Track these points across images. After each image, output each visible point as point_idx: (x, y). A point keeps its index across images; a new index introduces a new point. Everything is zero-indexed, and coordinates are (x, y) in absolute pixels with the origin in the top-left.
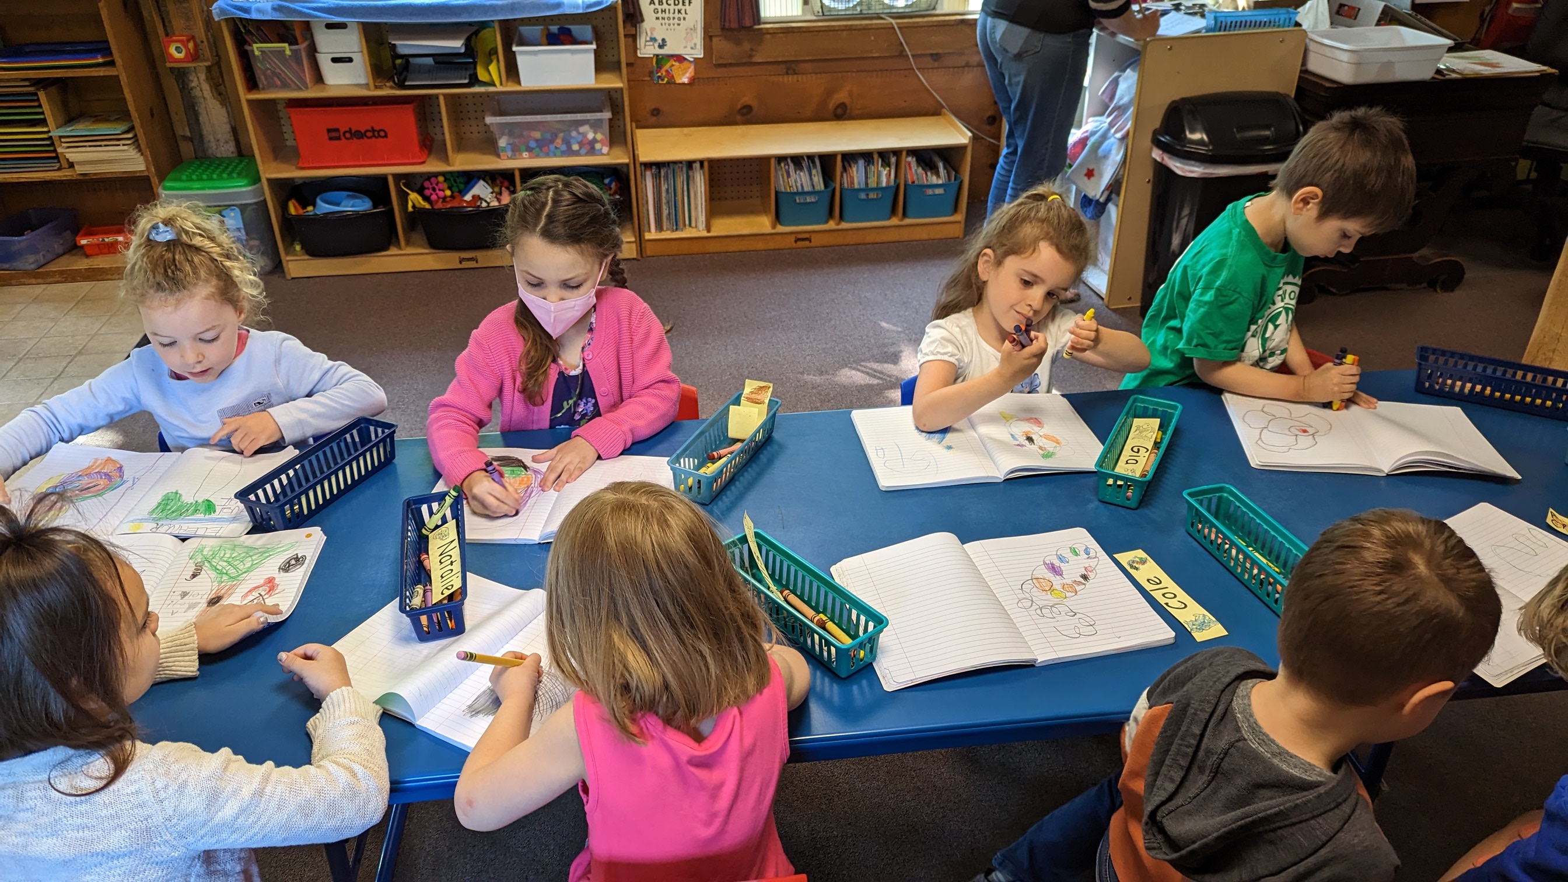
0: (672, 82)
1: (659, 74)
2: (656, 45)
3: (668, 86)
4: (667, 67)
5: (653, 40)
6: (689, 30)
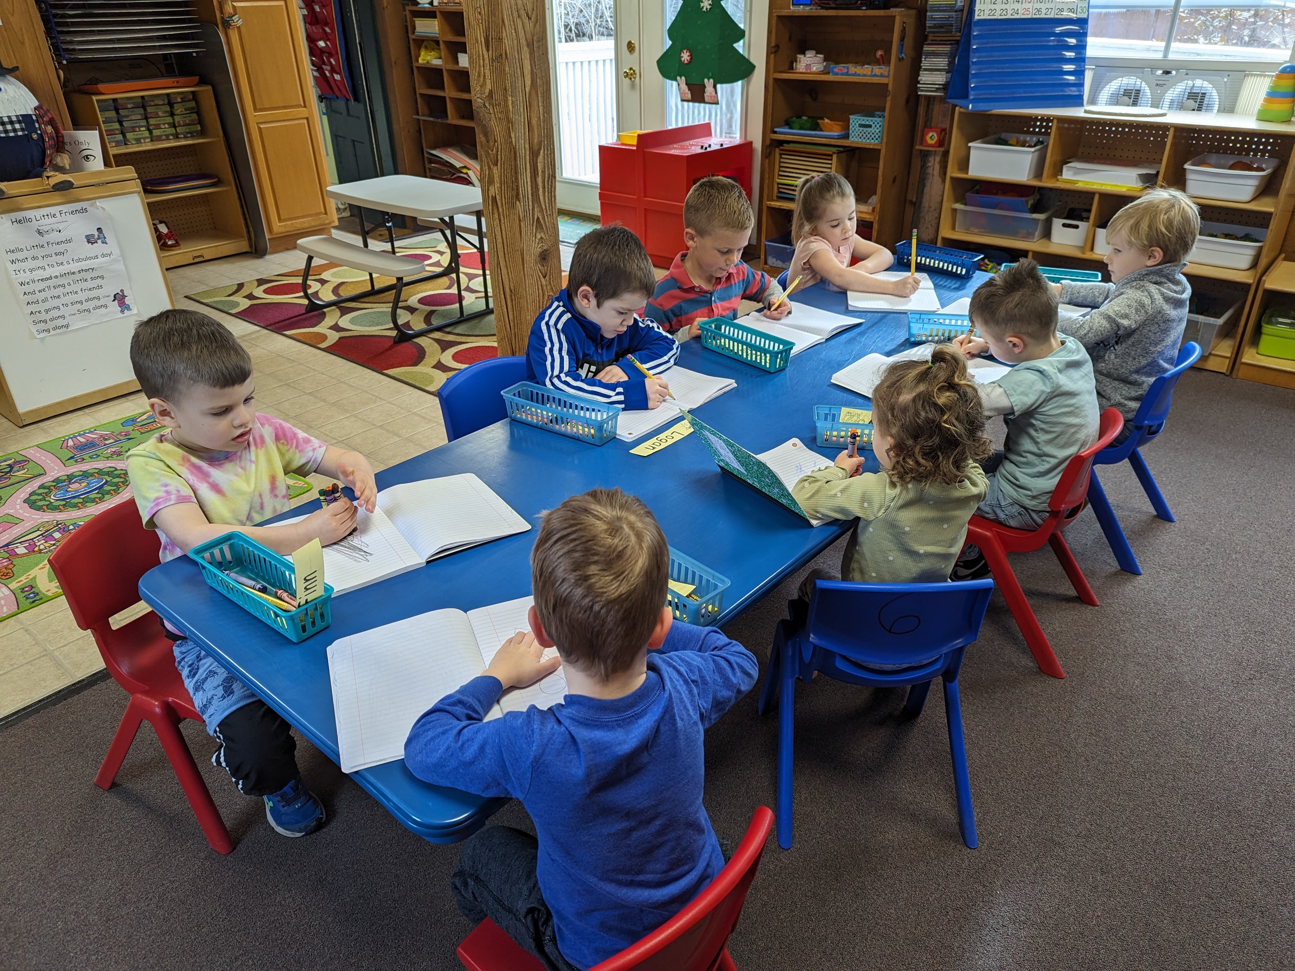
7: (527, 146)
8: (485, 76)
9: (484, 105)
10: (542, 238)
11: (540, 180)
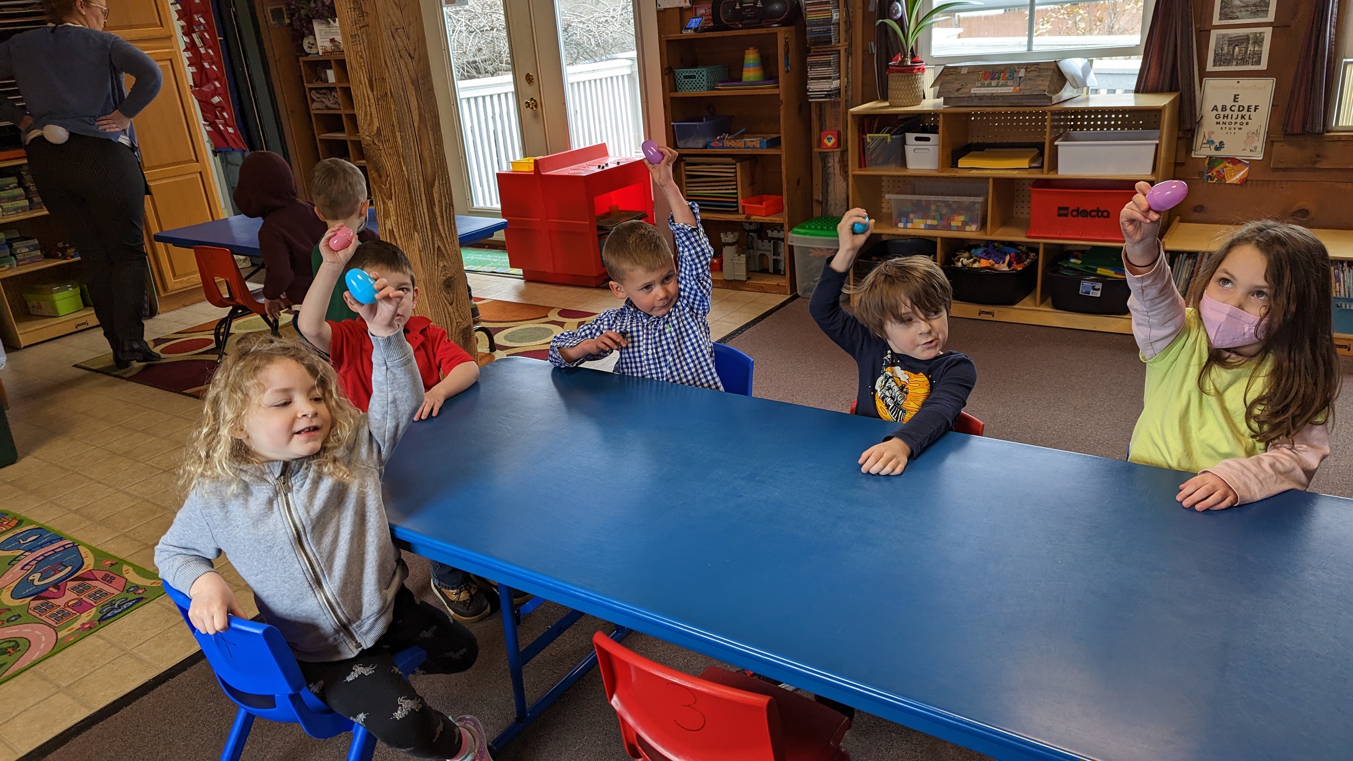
0: (1221, 182)
1: (1210, 174)
2: (1213, 147)
3: (1217, 185)
4: (1219, 168)
5: (1210, 142)
6: (1250, 134)
7: (421, 178)
8: (371, 115)
9: (373, 142)
10: (444, 266)
11: (437, 210)
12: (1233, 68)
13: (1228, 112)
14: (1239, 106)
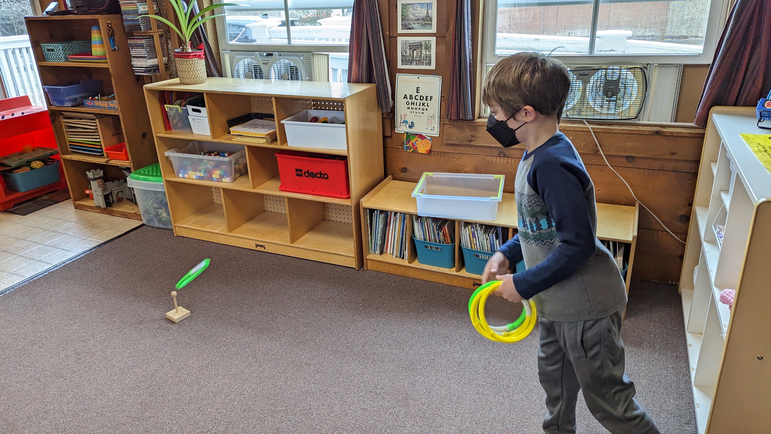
0: (415, 151)
1: (408, 145)
2: (407, 126)
3: (413, 154)
4: (413, 141)
5: (406, 122)
6: (429, 118)
12: (414, 67)
13: (414, 100)
14: (421, 96)
